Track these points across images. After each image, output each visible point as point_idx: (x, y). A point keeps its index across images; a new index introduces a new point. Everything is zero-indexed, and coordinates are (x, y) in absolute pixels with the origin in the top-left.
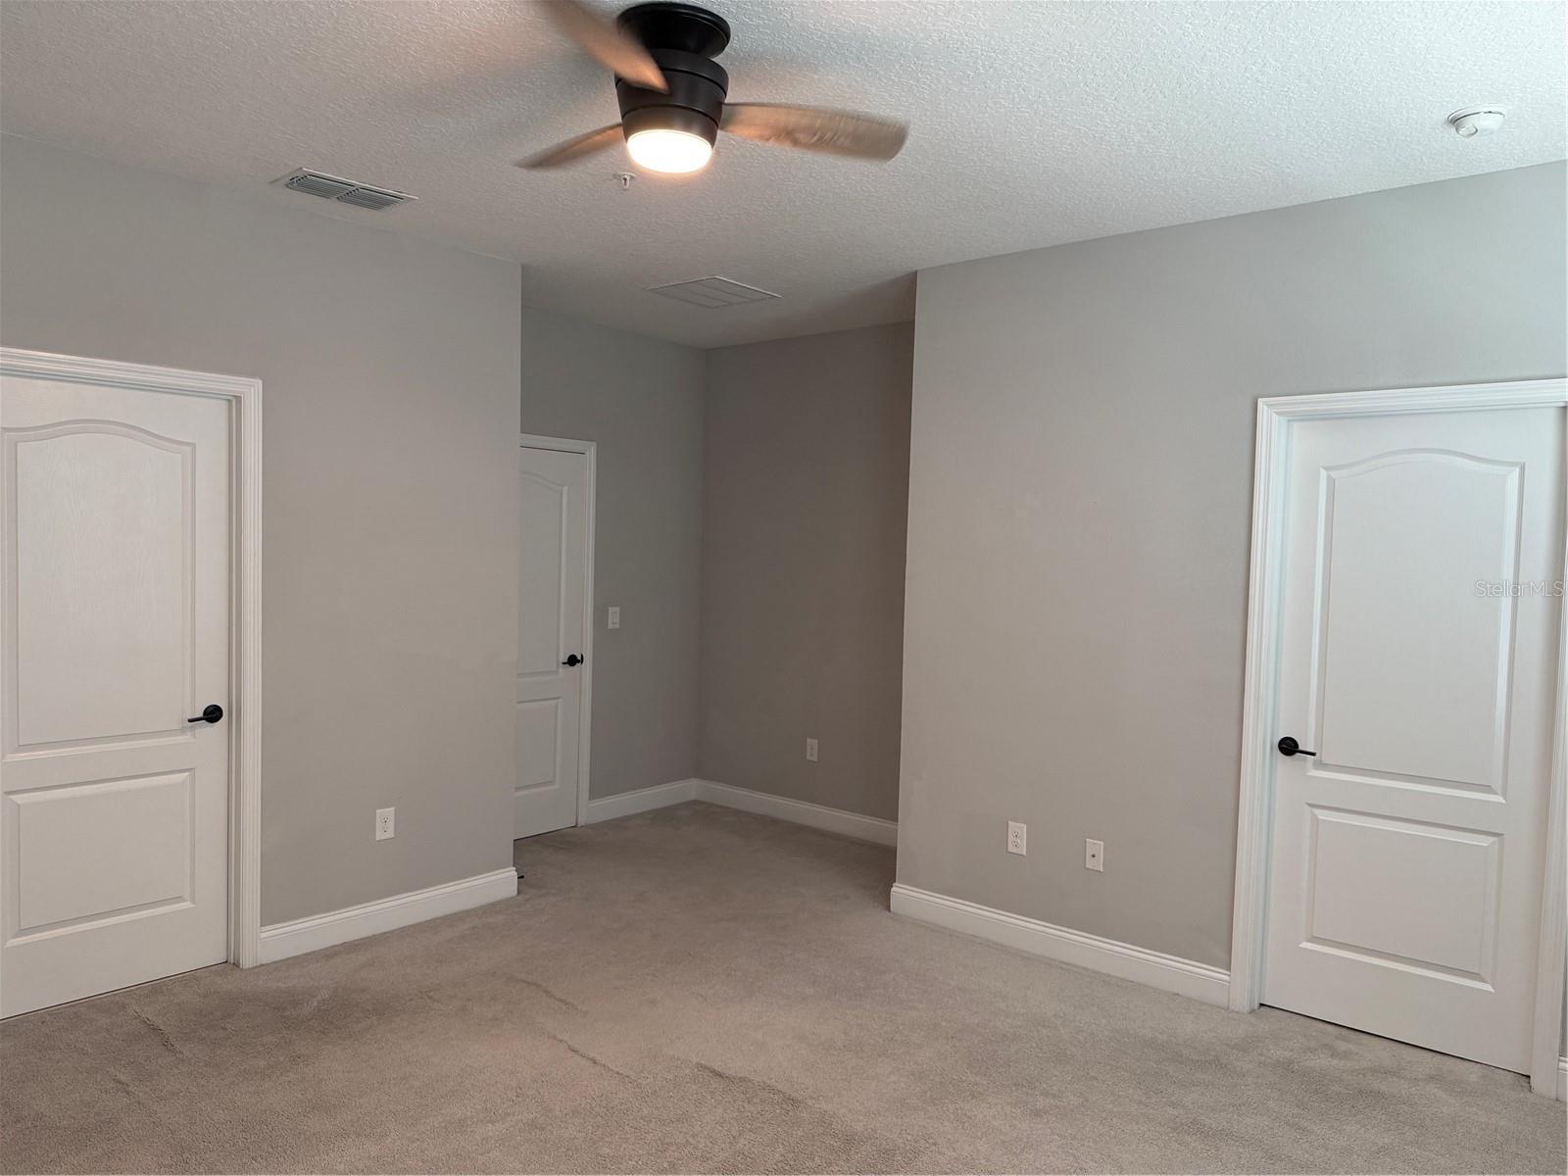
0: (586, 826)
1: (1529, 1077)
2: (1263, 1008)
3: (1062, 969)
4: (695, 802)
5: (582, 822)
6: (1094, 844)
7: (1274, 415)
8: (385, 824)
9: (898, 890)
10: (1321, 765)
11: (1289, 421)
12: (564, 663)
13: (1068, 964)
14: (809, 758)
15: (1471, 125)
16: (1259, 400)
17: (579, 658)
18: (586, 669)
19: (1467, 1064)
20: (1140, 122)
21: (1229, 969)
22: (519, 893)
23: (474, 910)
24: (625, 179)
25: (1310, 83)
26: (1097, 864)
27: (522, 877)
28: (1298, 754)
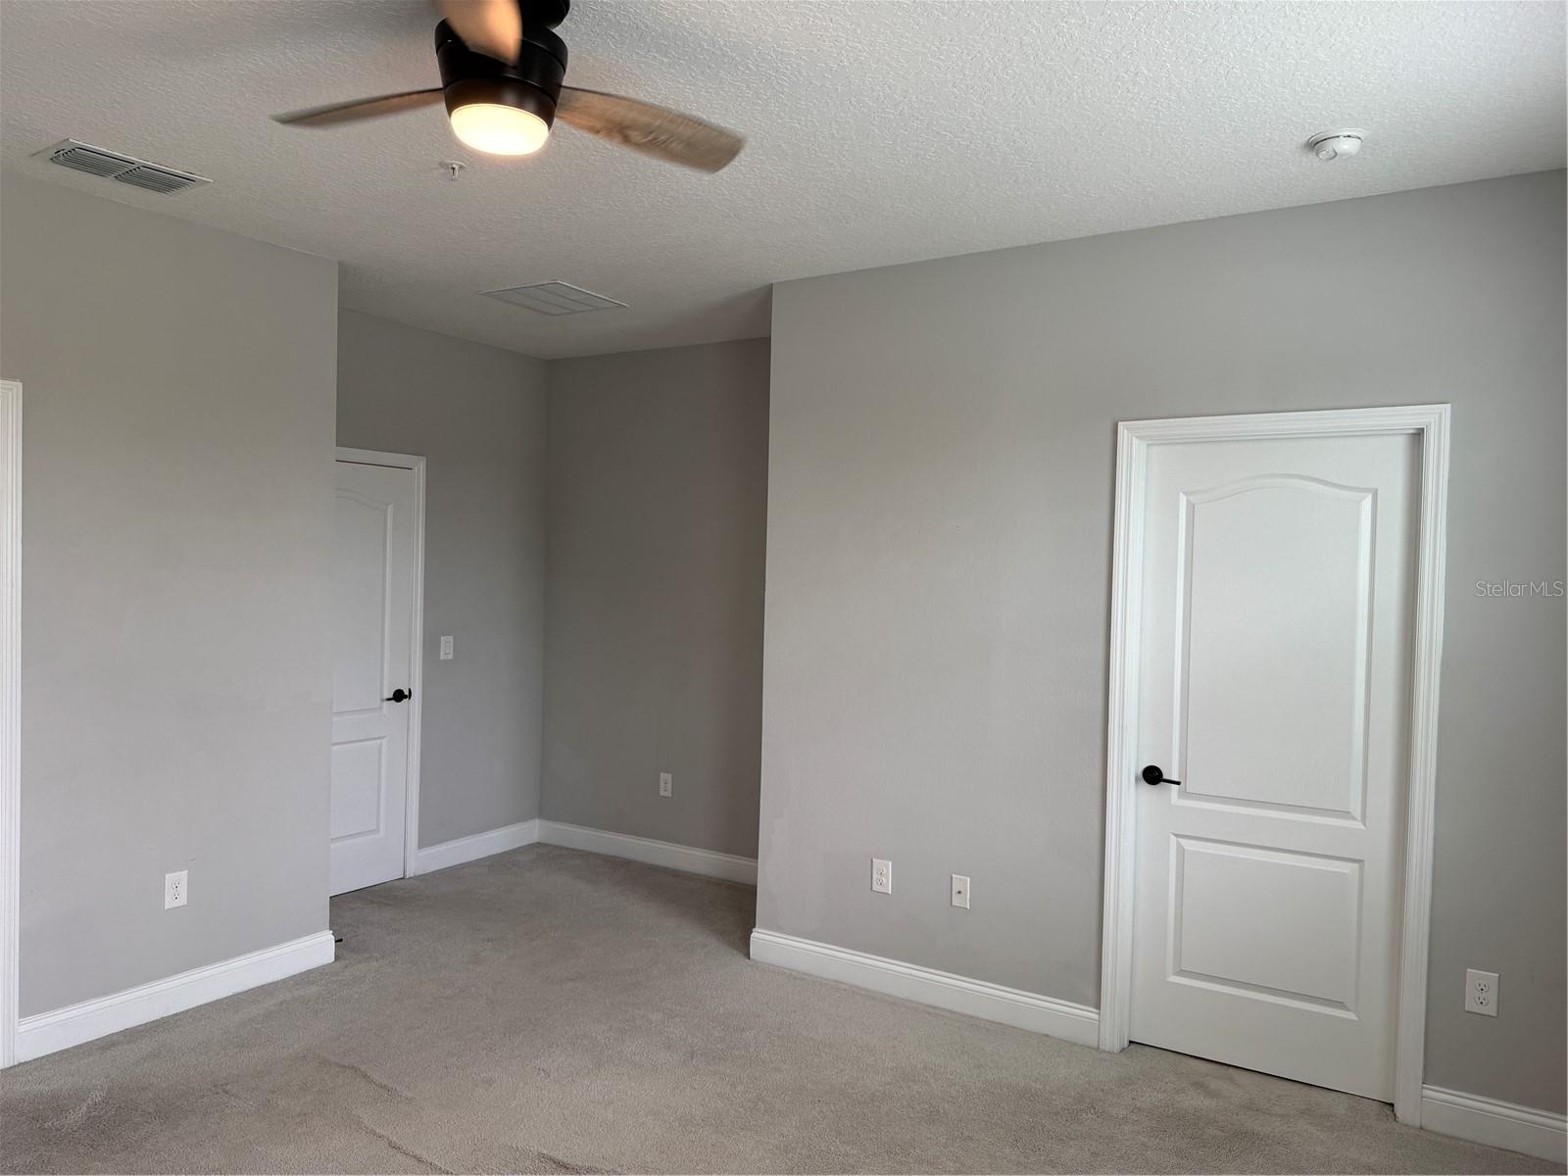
0: (415, 878)
1: (1392, 1105)
2: (1132, 1046)
3: (929, 1013)
4: (538, 845)
5: (410, 873)
6: (960, 880)
7: (1134, 439)
8: (176, 889)
9: (758, 935)
10: (1184, 794)
11: (1148, 445)
12: (389, 699)
13: (934, 1008)
14: (662, 793)
15: (1331, 149)
16: (1120, 423)
17: (406, 693)
18: (415, 704)
19: (1333, 1094)
20: (1007, 129)
21: (1098, 1006)
22: (337, 957)
23: (284, 981)
24: (454, 169)
25: (1179, 97)
26: (963, 901)
27: (341, 940)
28: (1162, 783)
